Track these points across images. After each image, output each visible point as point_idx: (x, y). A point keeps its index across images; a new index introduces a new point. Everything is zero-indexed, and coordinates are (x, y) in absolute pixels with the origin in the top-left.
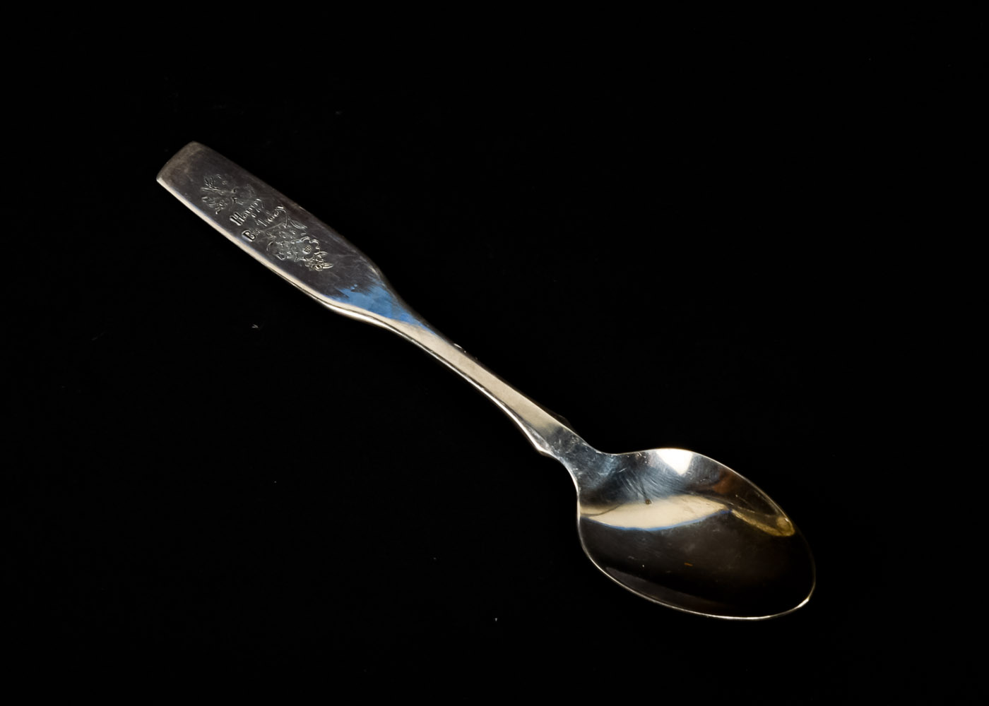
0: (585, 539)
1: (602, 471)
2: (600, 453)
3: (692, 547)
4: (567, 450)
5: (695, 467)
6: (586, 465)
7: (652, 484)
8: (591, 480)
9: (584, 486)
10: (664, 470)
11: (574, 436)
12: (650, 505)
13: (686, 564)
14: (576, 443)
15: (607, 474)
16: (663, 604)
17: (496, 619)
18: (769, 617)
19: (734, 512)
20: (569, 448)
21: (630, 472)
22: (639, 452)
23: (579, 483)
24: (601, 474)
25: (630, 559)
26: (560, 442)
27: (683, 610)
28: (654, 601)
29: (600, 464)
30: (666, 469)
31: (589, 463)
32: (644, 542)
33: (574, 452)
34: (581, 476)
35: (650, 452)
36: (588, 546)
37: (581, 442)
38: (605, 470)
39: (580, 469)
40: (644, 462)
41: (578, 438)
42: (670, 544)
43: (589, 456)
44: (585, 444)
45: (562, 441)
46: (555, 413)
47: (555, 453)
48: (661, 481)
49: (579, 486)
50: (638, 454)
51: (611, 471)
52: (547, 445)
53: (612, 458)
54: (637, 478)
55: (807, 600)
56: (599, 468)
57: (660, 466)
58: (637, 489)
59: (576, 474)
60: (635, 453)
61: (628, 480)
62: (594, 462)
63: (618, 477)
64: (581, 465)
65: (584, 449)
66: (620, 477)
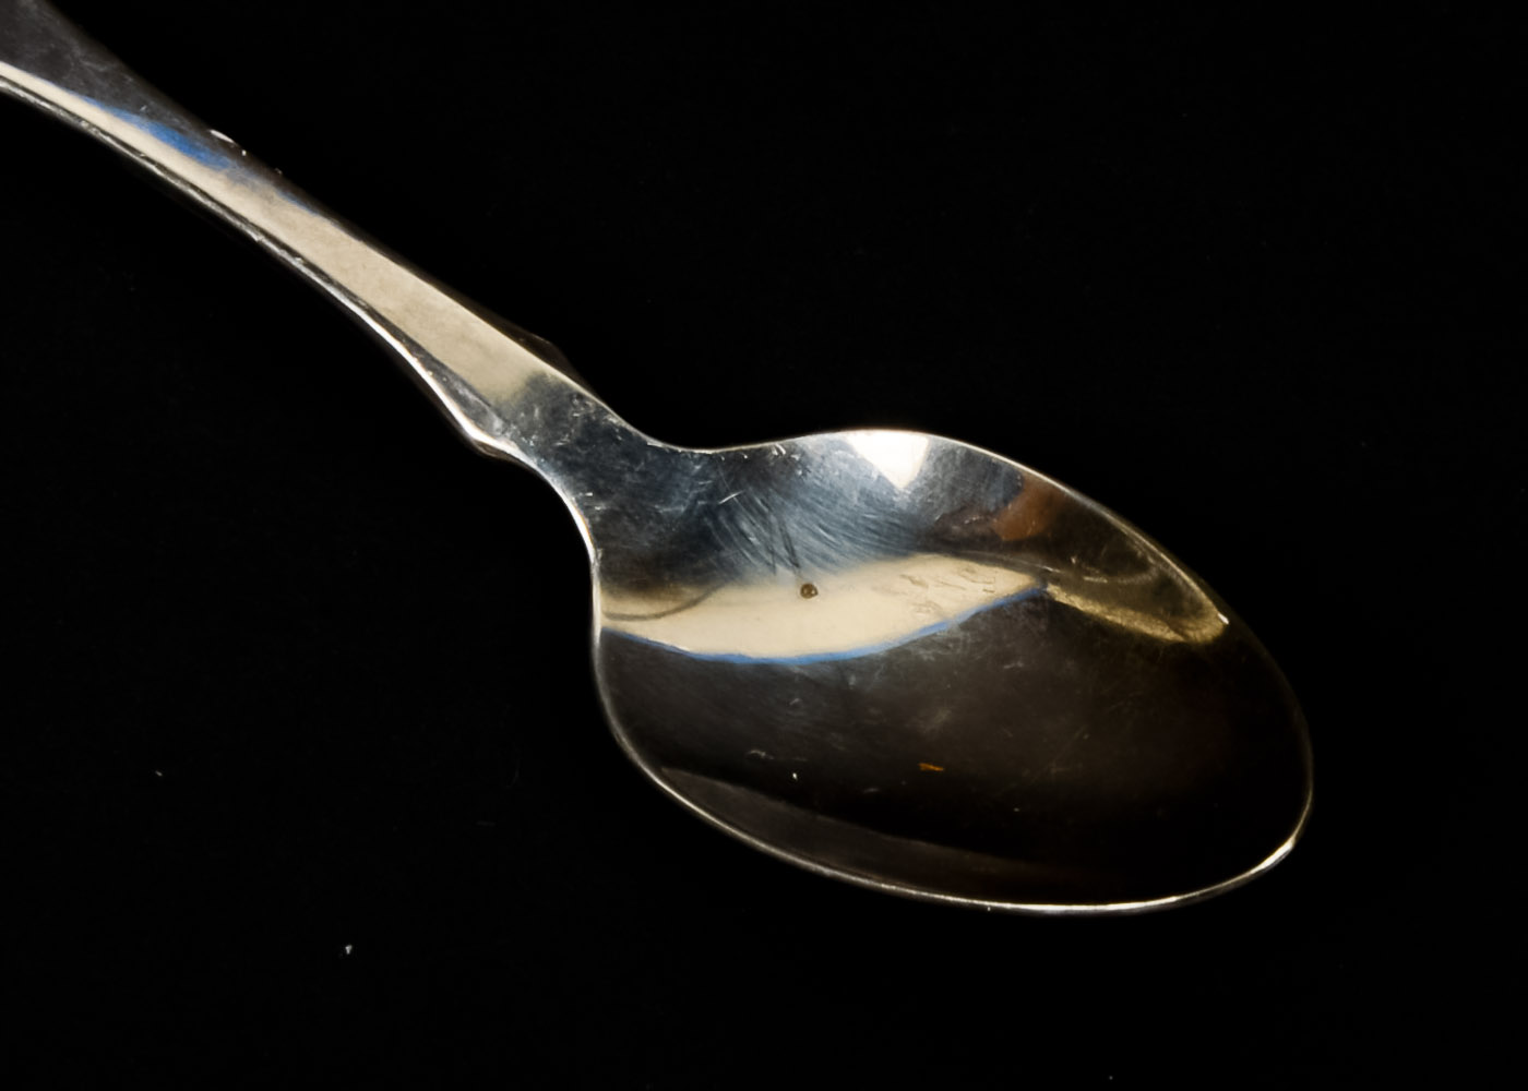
0: (616, 700)
1: (667, 502)
2: (659, 444)
3: (942, 716)
4: (558, 438)
5: (948, 481)
6: (619, 481)
7: (819, 537)
8: (632, 528)
9: (612, 545)
10: (856, 495)
11: (580, 396)
12: (813, 599)
13: (924, 766)
14: (587, 417)
15: (683, 509)
16: (854, 878)
17: (348, 949)
18: (1173, 899)
19: (1052, 589)
20: (566, 431)
21: (752, 501)
22: (777, 444)
23: (598, 538)
24: (664, 510)
25: (756, 757)
26: (537, 412)
27: (914, 892)
28: (827, 871)
29: (660, 478)
30: (862, 492)
31: (628, 477)
32: (795, 707)
33: (579, 443)
34: (604, 515)
35: (811, 443)
36: (627, 720)
37: (600, 411)
38: (676, 498)
39: (601, 494)
40: (792, 471)
41: (593, 399)
42: (873, 711)
43: (626, 455)
44: (615, 419)
45: (543, 411)
46: (520, 329)
47: (524, 449)
48: (846, 527)
49: (596, 546)
50: (778, 447)
51: (695, 501)
52: (498, 423)
53: (697, 462)
54: (773, 519)
55: (1287, 847)
56: (661, 492)
57: (841, 484)
58: (772, 552)
59: (586, 509)
60: (767, 445)
61: (745, 526)
62: (640, 473)
63: (715, 518)
64: (601, 482)
65: (610, 432)
66: (722, 518)
